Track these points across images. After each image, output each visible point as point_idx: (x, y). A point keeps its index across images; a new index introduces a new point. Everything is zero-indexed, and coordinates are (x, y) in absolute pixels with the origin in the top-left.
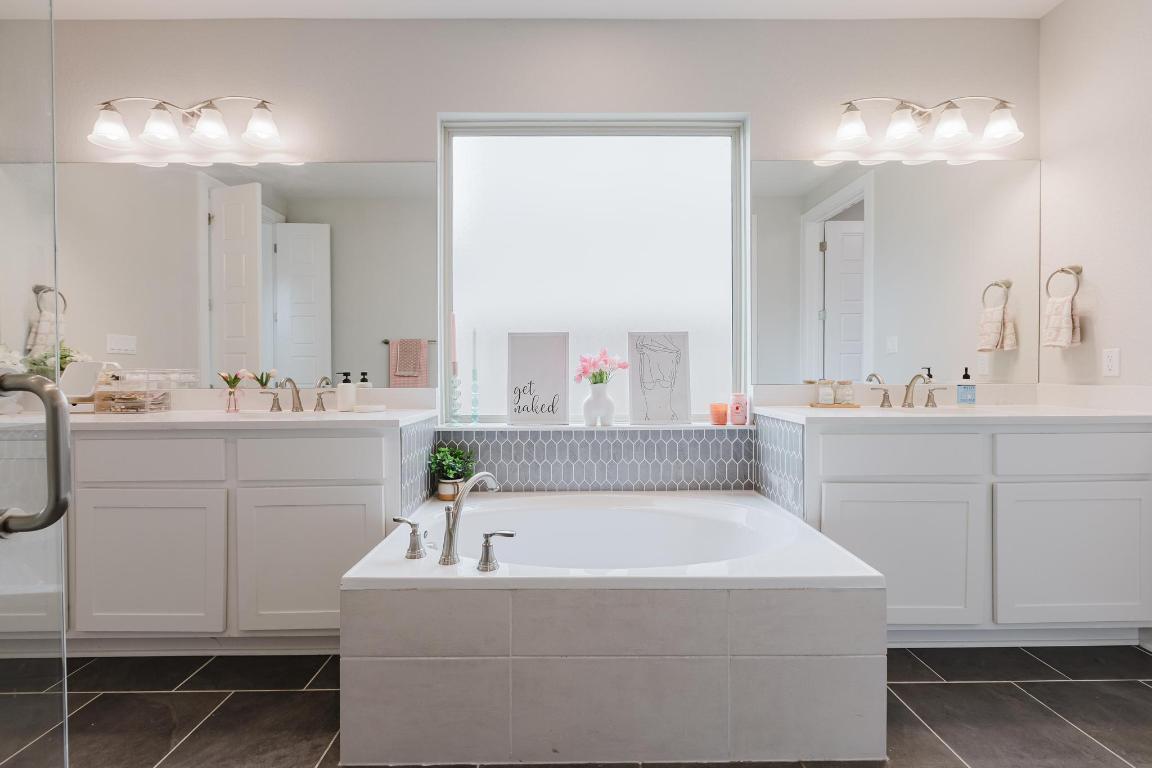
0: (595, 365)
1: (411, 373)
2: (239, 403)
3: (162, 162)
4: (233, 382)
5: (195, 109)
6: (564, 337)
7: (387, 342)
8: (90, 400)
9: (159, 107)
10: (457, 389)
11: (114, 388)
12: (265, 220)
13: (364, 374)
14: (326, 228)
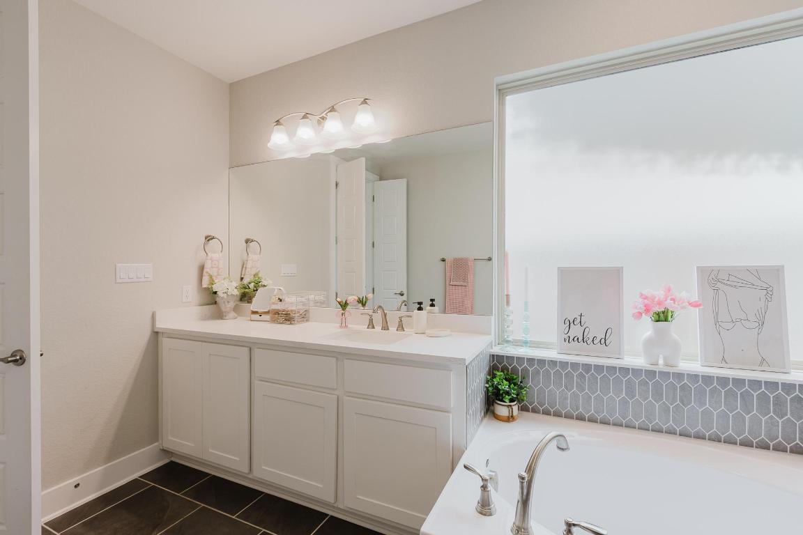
0: (660, 303)
1: (462, 283)
2: (348, 321)
3: (307, 154)
4: (344, 306)
5: (324, 115)
6: (618, 272)
7: (443, 260)
8: (268, 313)
9: (305, 117)
10: (510, 318)
11: (279, 306)
12: (367, 180)
13: (432, 300)
14: (404, 182)
